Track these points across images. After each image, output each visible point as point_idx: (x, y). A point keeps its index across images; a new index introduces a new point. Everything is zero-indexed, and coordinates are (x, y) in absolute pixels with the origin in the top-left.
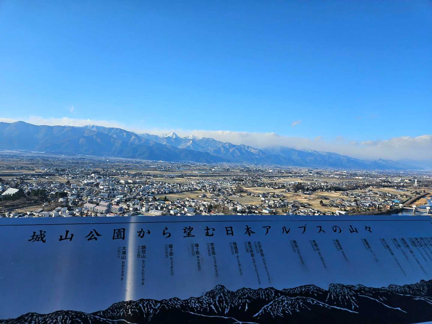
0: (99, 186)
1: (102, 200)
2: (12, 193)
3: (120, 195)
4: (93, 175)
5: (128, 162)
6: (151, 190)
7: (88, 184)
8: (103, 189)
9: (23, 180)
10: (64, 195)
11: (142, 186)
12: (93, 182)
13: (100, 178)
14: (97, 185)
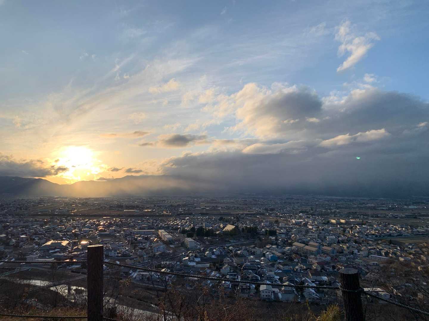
0: (308, 225)
1: (311, 240)
2: (230, 229)
3: (331, 236)
4: (301, 214)
5: (340, 200)
6: (370, 232)
7: (296, 224)
8: (312, 229)
9: (238, 218)
10: (273, 233)
11: (358, 227)
12: (301, 221)
13: (309, 218)
14: (306, 225)
